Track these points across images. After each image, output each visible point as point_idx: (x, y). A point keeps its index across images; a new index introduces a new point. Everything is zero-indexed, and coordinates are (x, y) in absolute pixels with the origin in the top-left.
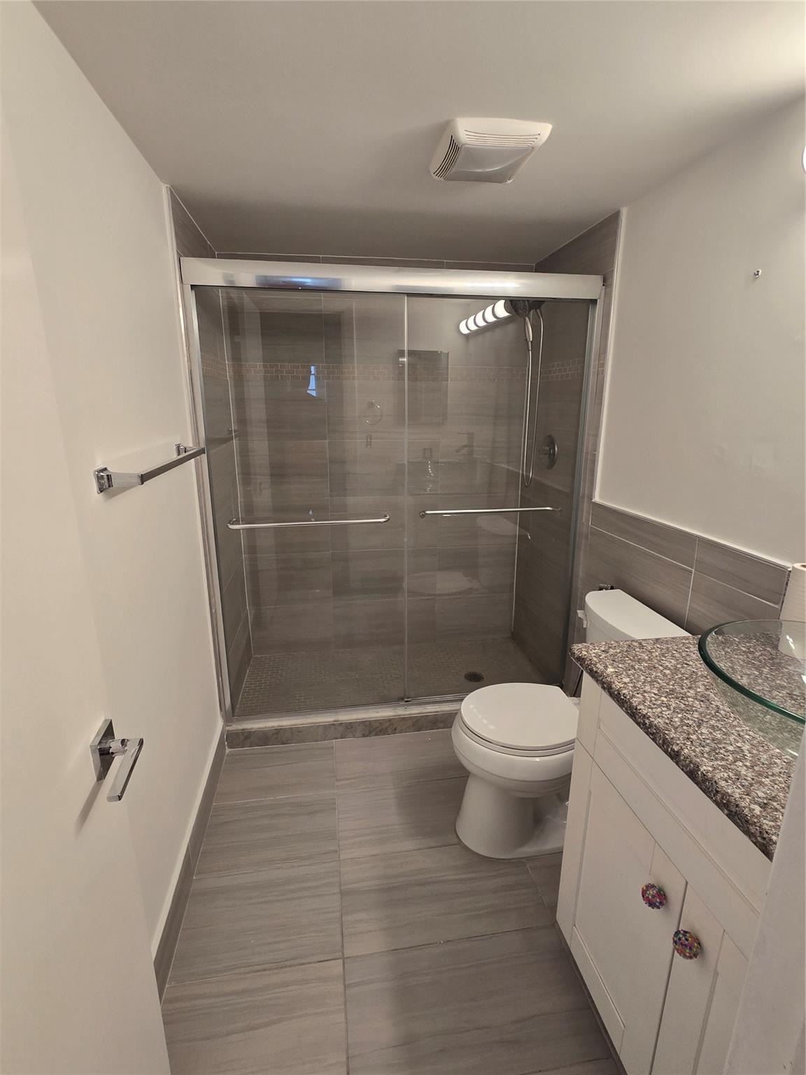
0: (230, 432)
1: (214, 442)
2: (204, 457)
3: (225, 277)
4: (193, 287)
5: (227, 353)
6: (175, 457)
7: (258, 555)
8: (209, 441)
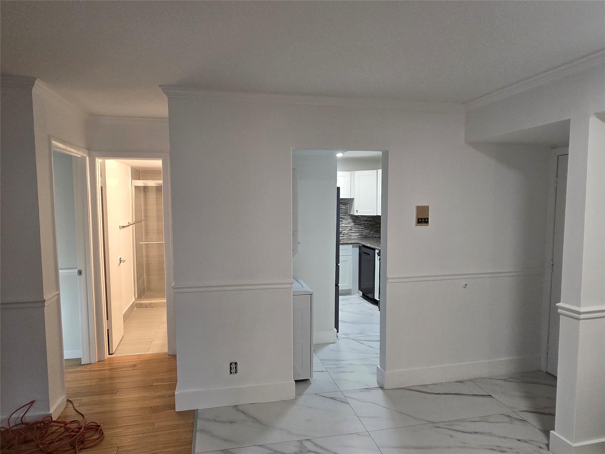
0: (142, 219)
1: (137, 222)
2: (134, 225)
3: (144, 183)
4: (135, 187)
5: (142, 199)
6: (128, 224)
7: (150, 259)
8: (135, 221)
